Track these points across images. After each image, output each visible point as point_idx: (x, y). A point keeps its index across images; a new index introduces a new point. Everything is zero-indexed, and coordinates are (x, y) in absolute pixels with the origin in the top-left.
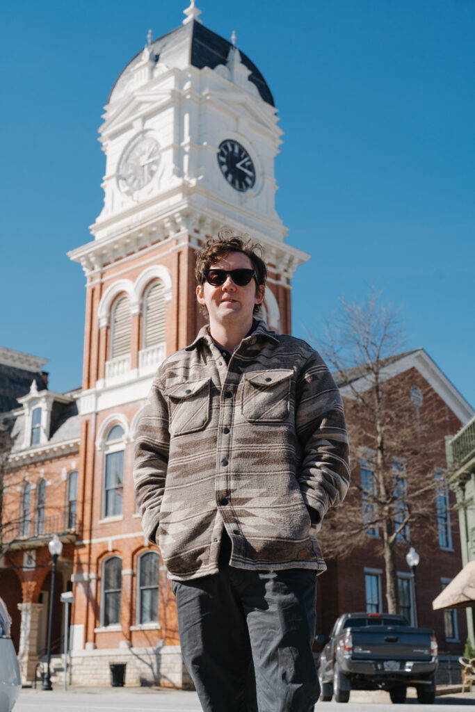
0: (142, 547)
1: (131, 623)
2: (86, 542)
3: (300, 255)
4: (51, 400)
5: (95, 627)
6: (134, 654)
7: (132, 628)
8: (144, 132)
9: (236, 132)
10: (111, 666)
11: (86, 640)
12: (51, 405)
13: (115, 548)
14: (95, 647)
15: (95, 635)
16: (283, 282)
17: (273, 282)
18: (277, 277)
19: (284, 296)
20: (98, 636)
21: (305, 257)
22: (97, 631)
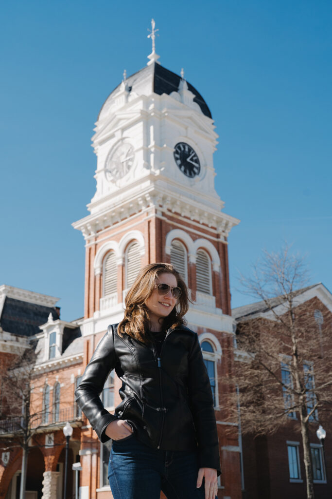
3: (233, 220)
4: (63, 327)
5: (97, 488)
8: (123, 139)
9: (186, 137)
11: (91, 498)
12: (62, 330)
15: (97, 493)
16: (222, 240)
17: (215, 239)
18: (218, 236)
19: (222, 250)
20: (99, 494)
21: (237, 221)
22: (98, 490)
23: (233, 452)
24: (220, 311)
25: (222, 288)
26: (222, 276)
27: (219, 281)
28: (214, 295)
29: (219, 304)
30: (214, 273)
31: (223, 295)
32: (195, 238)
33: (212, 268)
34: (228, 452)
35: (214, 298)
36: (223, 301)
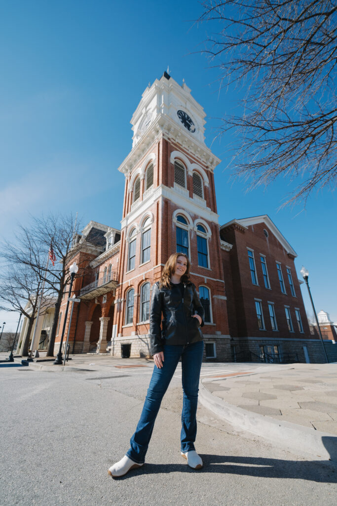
0: (143, 280)
1: (137, 322)
2: (120, 284)
3: (217, 159)
4: (115, 233)
5: (123, 325)
6: (140, 338)
7: (137, 324)
8: (146, 112)
9: (186, 108)
10: (122, 345)
11: (118, 332)
12: (115, 235)
13: (131, 284)
14: (122, 336)
15: (122, 329)
16: (209, 170)
17: (205, 168)
18: (207, 167)
19: (211, 176)
20: (124, 329)
21: (219, 161)
22: (123, 327)
23: (221, 300)
24: (209, 209)
25: (211, 196)
26: (210, 189)
27: (208, 192)
28: (205, 199)
29: (208, 205)
30: (205, 187)
31: (211, 200)
32: (192, 162)
33: (204, 184)
34: (218, 300)
35: (205, 201)
36: (212, 204)
